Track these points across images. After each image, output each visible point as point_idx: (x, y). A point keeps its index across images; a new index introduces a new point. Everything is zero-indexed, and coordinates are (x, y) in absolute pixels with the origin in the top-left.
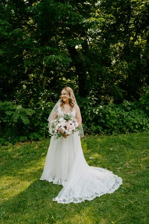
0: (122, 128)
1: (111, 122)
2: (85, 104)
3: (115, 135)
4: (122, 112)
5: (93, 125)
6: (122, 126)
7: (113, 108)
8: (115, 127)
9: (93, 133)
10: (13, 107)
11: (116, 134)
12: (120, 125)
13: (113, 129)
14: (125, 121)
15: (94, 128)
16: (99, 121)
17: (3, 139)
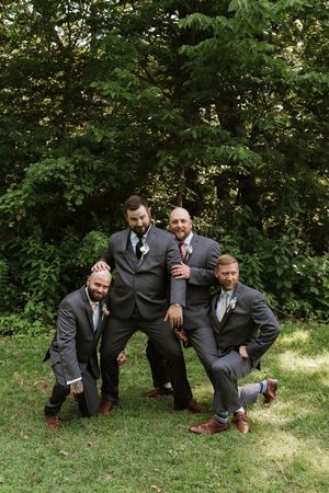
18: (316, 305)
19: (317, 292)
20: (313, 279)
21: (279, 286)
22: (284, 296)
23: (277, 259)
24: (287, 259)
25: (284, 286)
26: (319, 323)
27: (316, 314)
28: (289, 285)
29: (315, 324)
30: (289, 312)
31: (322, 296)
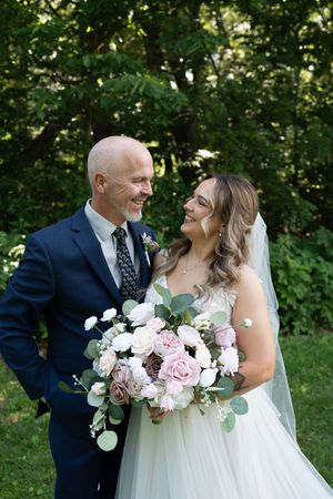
0: (319, 311)
1: (293, 294)
3: (302, 333)
4: (318, 262)
6: (318, 307)
7: (292, 250)
8: (303, 309)
11: (304, 329)
12: (315, 302)
13: (297, 314)
14: (327, 292)
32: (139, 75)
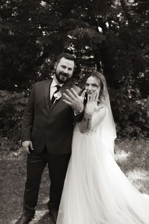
2: (119, 98)
5: (130, 125)
9: (128, 135)
10: (25, 100)
15: (130, 129)
16: (136, 120)
17: (12, 142)
18: (143, 129)
19: (144, 121)
20: (141, 113)
21: (120, 118)
22: (123, 124)
23: (119, 102)
24: (124, 101)
25: (124, 118)
26: (145, 139)
27: (143, 134)
28: (126, 117)
29: (143, 141)
30: (127, 133)
31: (147, 123)
32: (82, 29)
